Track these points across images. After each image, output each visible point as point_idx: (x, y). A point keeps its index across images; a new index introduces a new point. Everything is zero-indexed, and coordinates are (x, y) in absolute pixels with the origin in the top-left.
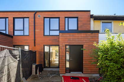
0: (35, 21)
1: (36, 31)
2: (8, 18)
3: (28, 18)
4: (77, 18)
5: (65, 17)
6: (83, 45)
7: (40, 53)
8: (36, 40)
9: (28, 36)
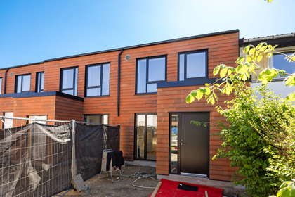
0: (119, 67)
1: (122, 85)
2: (77, 67)
3: (109, 63)
4: (206, 50)
5: (179, 53)
6: (209, 112)
7: (127, 128)
8: (121, 104)
9: (108, 96)
